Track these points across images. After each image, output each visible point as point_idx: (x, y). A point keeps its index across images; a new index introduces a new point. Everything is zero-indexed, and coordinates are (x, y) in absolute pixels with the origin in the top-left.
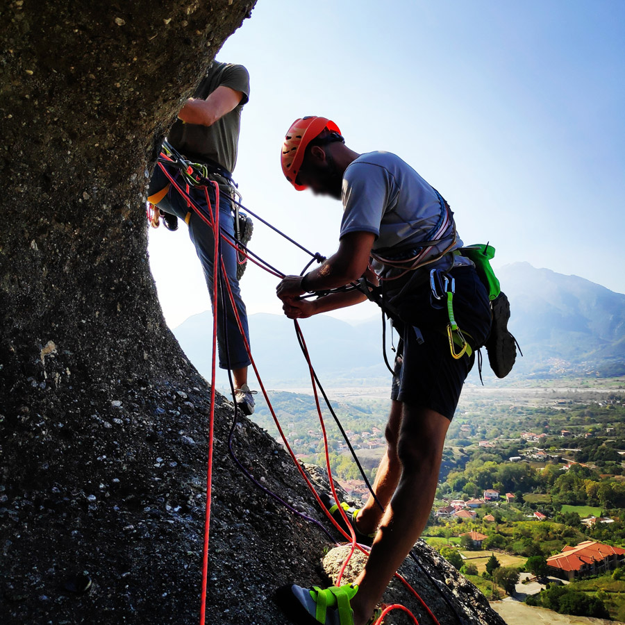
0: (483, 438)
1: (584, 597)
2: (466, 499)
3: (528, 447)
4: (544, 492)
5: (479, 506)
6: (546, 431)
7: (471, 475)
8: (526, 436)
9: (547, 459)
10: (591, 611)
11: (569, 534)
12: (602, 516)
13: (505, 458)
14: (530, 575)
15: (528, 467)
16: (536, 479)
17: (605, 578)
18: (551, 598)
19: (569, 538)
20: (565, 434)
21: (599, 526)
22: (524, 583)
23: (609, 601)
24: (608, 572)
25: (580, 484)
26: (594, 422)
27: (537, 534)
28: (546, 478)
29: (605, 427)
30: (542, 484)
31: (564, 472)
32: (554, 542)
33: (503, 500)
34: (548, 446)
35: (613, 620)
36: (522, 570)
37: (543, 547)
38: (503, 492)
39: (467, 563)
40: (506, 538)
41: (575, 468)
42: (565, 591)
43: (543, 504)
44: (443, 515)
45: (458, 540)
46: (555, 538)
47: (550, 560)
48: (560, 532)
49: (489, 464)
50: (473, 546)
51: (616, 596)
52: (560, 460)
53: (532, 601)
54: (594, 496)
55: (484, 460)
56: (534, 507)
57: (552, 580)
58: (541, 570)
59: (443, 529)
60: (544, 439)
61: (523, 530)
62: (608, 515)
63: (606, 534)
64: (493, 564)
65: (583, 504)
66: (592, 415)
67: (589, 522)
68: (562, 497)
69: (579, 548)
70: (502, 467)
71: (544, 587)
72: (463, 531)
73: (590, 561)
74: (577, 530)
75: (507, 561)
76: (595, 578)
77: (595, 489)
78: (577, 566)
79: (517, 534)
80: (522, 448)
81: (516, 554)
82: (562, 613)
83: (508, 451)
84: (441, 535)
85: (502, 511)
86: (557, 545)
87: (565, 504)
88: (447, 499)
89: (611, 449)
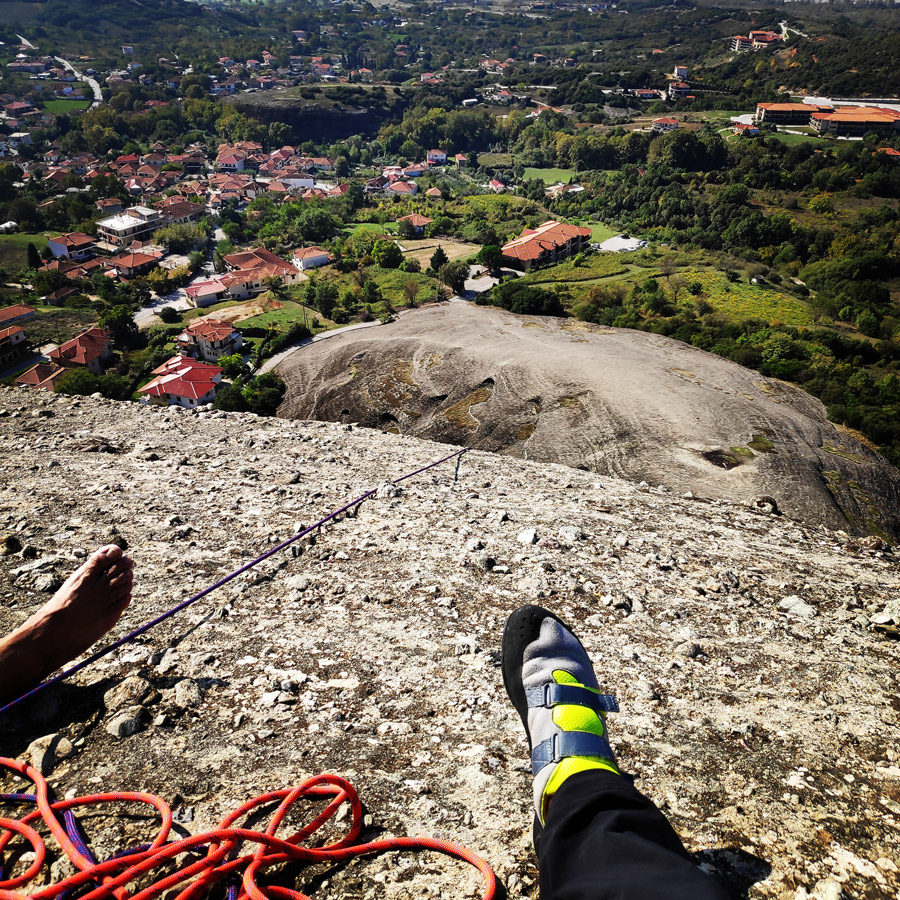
0: (428, 68)
1: (539, 292)
2: (404, 165)
3: (488, 83)
4: (505, 151)
5: (421, 174)
6: (513, 55)
7: (410, 129)
8: (486, 64)
9: (513, 100)
10: (544, 308)
11: (531, 211)
12: (571, 183)
13: (457, 101)
14: (480, 268)
15: (486, 116)
16: (496, 132)
17: (565, 265)
18: (504, 296)
19: (528, 218)
20: (539, 60)
21: (567, 196)
22: (474, 277)
23: (565, 293)
24: (569, 259)
25: (550, 139)
26: (579, 39)
27: (492, 213)
28: (509, 130)
29: (591, 48)
30: (504, 139)
31: (531, 121)
32: (512, 223)
33: (452, 163)
34: (515, 82)
35: (566, 315)
36: (471, 262)
37: (499, 230)
38: (452, 152)
39: (408, 257)
40: (455, 221)
41: (546, 116)
42: (520, 287)
43: (501, 168)
44: (374, 191)
45: (395, 226)
46: (513, 217)
47: (507, 249)
48: (520, 209)
49: (435, 112)
50: (414, 233)
51: (573, 286)
52: (529, 104)
53: (482, 299)
54: (565, 154)
55: (429, 106)
56: (490, 173)
57: (506, 273)
58: (494, 260)
59: (376, 211)
60: (509, 71)
61: (476, 209)
62: (578, 181)
63: (573, 210)
64: (440, 258)
65: (550, 166)
66: (577, 28)
67: (554, 191)
68: (526, 156)
69: (540, 230)
70: (452, 116)
71: (497, 281)
72: (402, 214)
73: (550, 247)
74: (540, 205)
75: (455, 251)
76: (553, 266)
77: (568, 145)
78: (536, 254)
79: (469, 215)
80: (481, 85)
81: (466, 241)
82: (514, 312)
83: (460, 90)
84: (374, 220)
85: (450, 180)
86: (515, 226)
87: (529, 166)
88: (378, 165)
89: (595, 86)
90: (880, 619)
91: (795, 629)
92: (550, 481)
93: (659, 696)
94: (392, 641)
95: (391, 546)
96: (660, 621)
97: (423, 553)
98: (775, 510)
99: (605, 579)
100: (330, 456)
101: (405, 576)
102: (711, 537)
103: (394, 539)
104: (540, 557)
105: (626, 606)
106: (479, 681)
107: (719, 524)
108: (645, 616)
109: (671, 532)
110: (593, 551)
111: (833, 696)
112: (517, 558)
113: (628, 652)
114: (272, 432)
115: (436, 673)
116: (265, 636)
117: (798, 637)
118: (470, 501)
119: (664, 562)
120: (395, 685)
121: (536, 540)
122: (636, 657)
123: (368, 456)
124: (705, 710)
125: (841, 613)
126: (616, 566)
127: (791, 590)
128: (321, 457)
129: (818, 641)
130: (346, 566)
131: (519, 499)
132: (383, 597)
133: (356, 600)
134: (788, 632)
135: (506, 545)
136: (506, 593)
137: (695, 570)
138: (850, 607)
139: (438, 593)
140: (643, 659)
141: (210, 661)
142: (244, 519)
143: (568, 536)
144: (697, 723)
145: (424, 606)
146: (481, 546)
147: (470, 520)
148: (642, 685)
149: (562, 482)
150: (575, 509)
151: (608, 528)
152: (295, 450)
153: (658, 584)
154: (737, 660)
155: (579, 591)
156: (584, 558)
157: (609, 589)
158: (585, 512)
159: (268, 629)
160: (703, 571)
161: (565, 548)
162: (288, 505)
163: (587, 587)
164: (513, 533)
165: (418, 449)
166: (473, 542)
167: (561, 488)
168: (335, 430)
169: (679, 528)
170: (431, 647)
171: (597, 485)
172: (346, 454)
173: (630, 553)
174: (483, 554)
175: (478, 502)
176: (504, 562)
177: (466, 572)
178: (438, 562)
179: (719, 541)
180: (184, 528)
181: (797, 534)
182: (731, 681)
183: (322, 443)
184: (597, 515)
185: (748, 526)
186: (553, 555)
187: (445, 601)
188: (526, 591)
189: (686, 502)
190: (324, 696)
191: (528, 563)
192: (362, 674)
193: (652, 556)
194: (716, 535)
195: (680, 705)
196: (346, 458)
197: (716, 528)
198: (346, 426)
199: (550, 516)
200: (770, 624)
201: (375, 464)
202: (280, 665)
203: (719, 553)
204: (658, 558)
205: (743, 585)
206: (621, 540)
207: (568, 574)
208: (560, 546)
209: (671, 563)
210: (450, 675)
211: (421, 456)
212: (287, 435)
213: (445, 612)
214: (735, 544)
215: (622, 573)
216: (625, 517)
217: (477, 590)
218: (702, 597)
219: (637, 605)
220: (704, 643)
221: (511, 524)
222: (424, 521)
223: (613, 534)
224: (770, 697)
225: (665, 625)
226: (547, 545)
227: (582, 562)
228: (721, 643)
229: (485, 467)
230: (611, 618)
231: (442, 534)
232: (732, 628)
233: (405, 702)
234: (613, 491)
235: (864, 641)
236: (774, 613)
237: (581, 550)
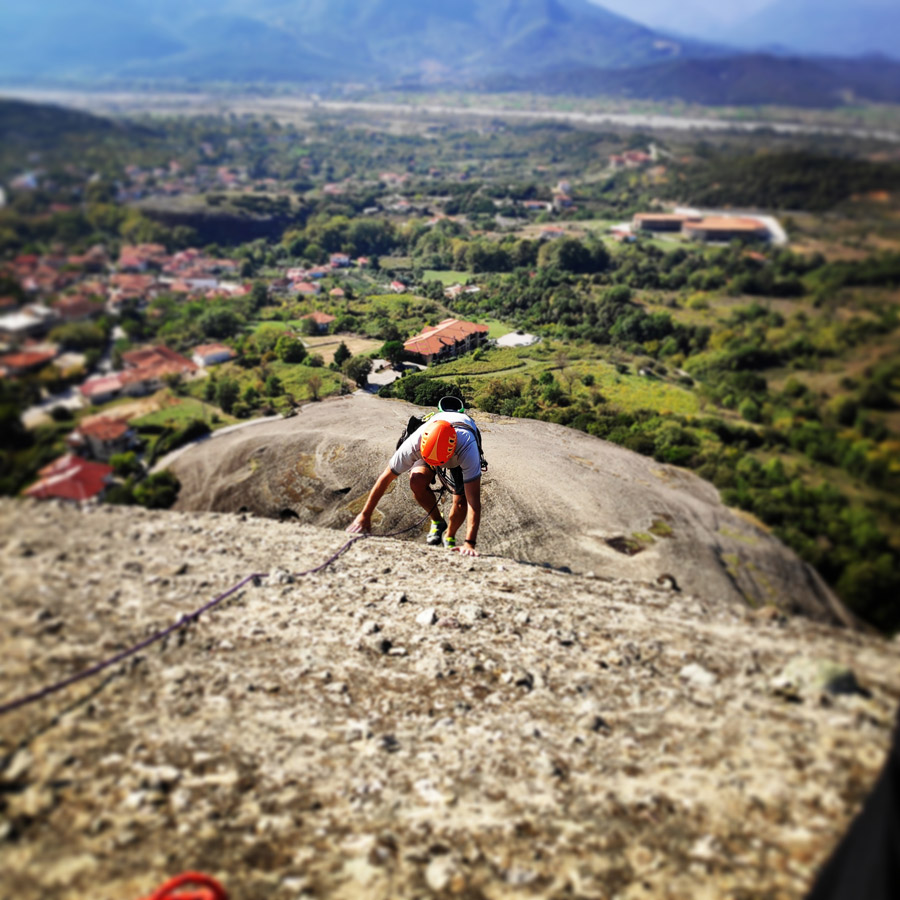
0: (330, 180)
1: (440, 385)
2: (307, 267)
3: (387, 194)
4: (404, 255)
5: (325, 276)
6: (411, 169)
7: (313, 234)
8: (386, 177)
9: (410, 210)
11: (431, 310)
12: (468, 284)
13: (358, 209)
14: (383, 362)
15: (387, 223)
16: (396, 238)
17: (465, 359)
18: (407, 388)
19: (429, 316)
20: (436, 175)
21: (465, 296)
22: (377, 371)
23: (466, 385)
24: (468, 353)
25: (447, 245)
26: (470, 157)
27: (394, 311)
28: (408, 237)
29: (482, 165)
30: (403, 245)
31: (428, 229)
32: (413, 320)
33: (354, 266)
34: (413, 194)
36: (375, 357)
37: (401, 327)
38: (355, 255)
39: (312, 353)
40: (358, 319)
41: (443, 225)
42: (422, 380)
43: (403, 270)
44: (278, 291)
45: (299, 323)
46: (414, 315)
47: (409, 345)
48: (420, 308)
49: (338, 220)
50: (317, 330)
51: (473, 379)
52: (426, 213)
53: (385, 392)
54: (461, 258)
55: (332, 213)
56: (391, 274)
57: (409, 367)
58: (397, 355)
59: (279, 310)
60: (408, 184)
61: (378, 309)
62: (474, 282)
63: (470, 308)
64: (343, 354)
65: (447, 268)
66: (468, 146)
67: (452, 291)
68: (424, 260)
69: (440, 327)
70: (354, 224)
71: (399, 375)
72: (305, 312)
73: (450, 342)
74: (439, 304)
75: (359, 347)
76: (454, 360)
77: (463, 251)
78: (436, 349)
79: (371, 313)
80: (380, 195)
81: (369, 337)
82: (417, 404)
83: (362, 200)
84: (277, 318)
85: (352, 281)
86: (416, 323)
87: (428, 268)
88: (281, 267)
89: (487, 198)
90: (779, 682)
91: (697, 697)
92: (453, 564)
93: (561, 771)
94: (277, 730)
95: (281, 633)
96: (562, 696)
97: (315, 639)
98: (675, 587)
99: (506, 657)
100: (221, 547)
101: (295, 662)
102: (612, 613)
103: (285, 626)
104: (440, 637)
105: (527, 683)
106: (371, 767)
107: (620, 600)
108: (546, 692)
109: (571, 609)
110: (494, 629)
111: (736, 760)
112: (415, 639)
113: (528, 729)
114: (160, 525)
115: (324, 762)
116: (135, 731)
117: (700, 705)
118: (369, 586)
119: (565, 636)
120: (278, 776)
121: (435, 620)
122: (537, 734)
123: (263, 546)
124: (608, 783)
125: (741, 679)
126: (517, 644)
127: (691, 658)
128: (211, 549)
129: (719, 707)
130: (230, 656)
131: (419, 582)
132: (269, 685)
133: (239, 689)
134: (690, 699)
135: (404, 627)
136: (403, 676)
137: (596, 644)
138: (749, 673)
139: (329, 679)
140: (545, 734)
141: (69, 762)
142: (122, 611)
143: (468, 614)
144: (600, 797)
145: (313, 693)
146: (377, 629)
147: (367, 603)
148: (543, 761)
149: (465, 565)
150: (476, 589)
151: (509, 606)
152: (183, 542)
153: (559, 659)
154: (641, 731)
155: (479, 669)
156: (484, 636)
157: (509, 666)
158: (487, 592)
159: (139, 724)
160: (604, 645)
161: (465, 628)
162: (171, 595)
163: (488, 664)
164: (411, 615)
165: (316, 537)
166: (369, 625)
167: (464, 571)
168: (229, 521)
169: (581, 605)
170: (320, 735)
171: (499, 567)
172: (238, 544)
173: (531, 630)
174: (379, 637)
175: (376, 586)
176: (401, 645)
177: (361, 656)
178: (331, 647)
179: (620, 615)
180: (54, 622)
181: (696, 608)
182: (635, 752)
183: (213, 534)
184: (497, 594)
185: (649, 601)
186: (452, 636)
187: (337, 686)
188: (424, 673)
189: (588, 582)
190: (197, 793)
191: (426, 644)
192: (243, 768)
193: (553, 631)
194: (617, 610)
195: (583, 779)
196: (239, 549)
197: (617, 604)
198: (240, 516)
199: (450, 597)
200: (671, 693)
201: (269, 554)
202: (150, 762)
203: (620, 626)
204: (559, 633)
205: (644, 657)
206: (522, 617)
207: (468, 653)
208: (460, 626)
209: (572, 638)
210: (339, 764)
211: (319, 544)
212: (175, 526)
213: (336, 698)
214: (636, 618)
215: (523, 650)
216: (527, 595)
217: (371, 674)
218: (604, 671)
219: (538, 681)
220: (607, 716)
221: (410, 605)
222: (318, 606)
223: (514, 612)
224: (673, 765)
225: (567, 700)
226: (446, 625)
227: (482, 640)
228: (623, 715)
229: (386, 553)
230: (512, 695)
231: (336, 619)
232: (634, 699)
233: (289, 795)
234: (516, 573)
235: (763, 704)
236: (676, 681)
237: (482, 629)
